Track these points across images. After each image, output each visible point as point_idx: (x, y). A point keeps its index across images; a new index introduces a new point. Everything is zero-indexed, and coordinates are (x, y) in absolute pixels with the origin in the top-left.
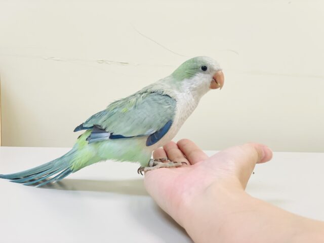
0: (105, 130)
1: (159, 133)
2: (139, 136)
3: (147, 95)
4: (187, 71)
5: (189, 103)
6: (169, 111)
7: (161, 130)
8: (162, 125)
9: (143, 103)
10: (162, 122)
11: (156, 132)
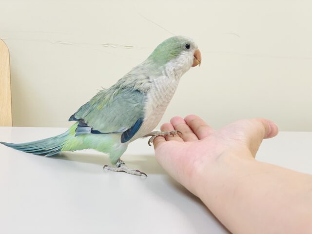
0: (87, 124)
1: (130, 131)
2: (114, 133)
3: (119, 91)
4: (171, 52)
5: (168, 86)
6: (137, 109)
7: (132, 128)
8: (133, 123)
9: (114, 101)
10: (131, 121)
11: (128, 130)
